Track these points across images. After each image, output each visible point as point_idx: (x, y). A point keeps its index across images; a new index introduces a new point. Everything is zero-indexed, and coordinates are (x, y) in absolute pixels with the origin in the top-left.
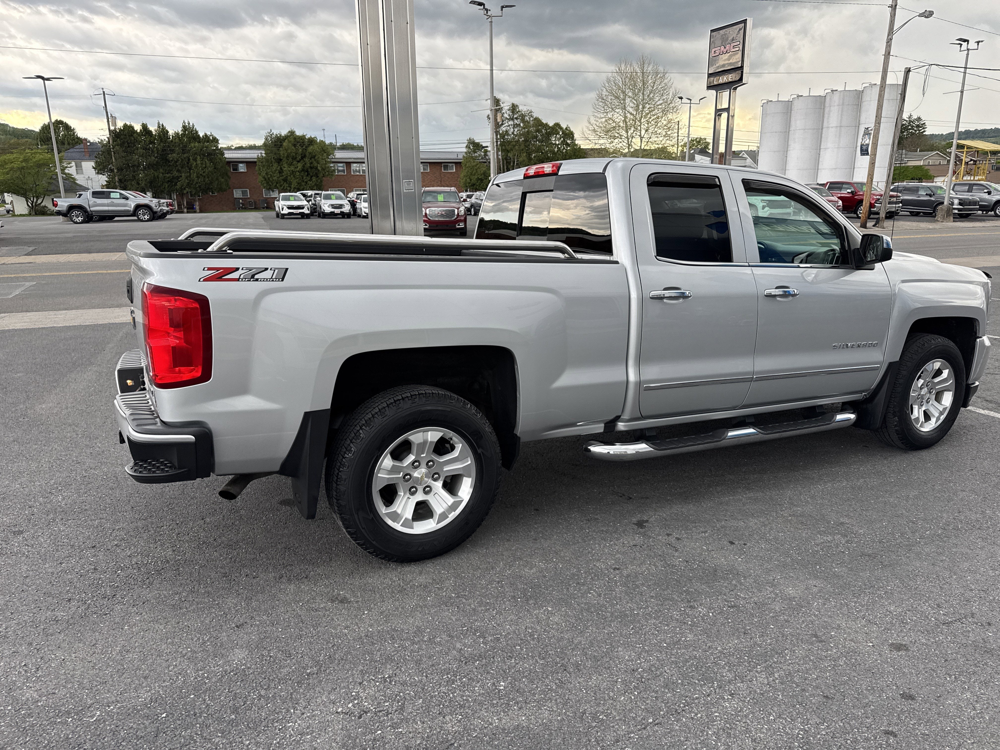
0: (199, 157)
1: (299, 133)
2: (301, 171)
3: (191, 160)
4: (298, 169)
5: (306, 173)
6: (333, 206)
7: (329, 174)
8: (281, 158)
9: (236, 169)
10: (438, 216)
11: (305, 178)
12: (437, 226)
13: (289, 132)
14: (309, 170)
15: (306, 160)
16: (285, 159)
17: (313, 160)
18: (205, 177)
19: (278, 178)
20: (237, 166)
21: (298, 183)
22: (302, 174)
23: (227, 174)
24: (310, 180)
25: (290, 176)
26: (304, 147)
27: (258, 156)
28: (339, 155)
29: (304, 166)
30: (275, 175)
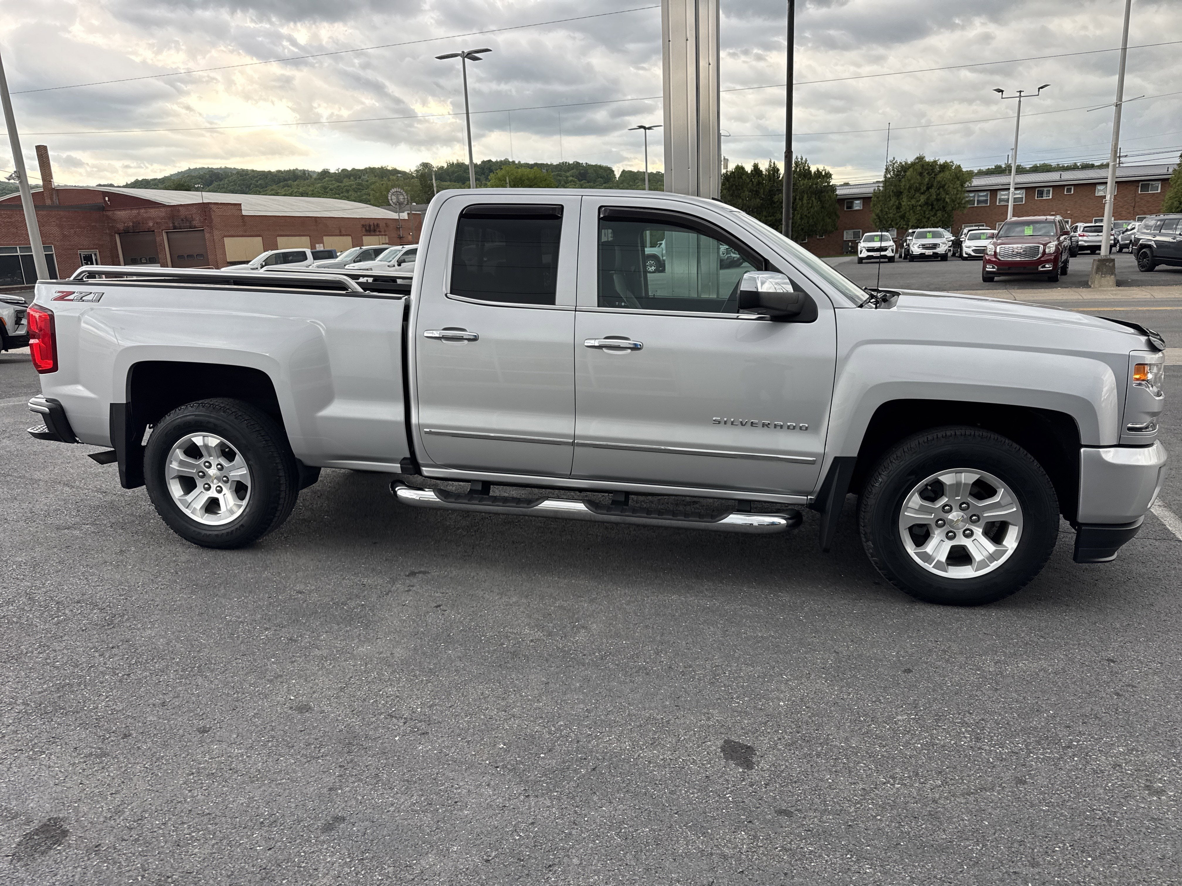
0: (806, 196)
1: (929, 159)
2: (924, 205)
3: (797, 200)
4: (920, 203)
5: (930, 207)
6: (924, 247)
7: (960, 207)
8: (902, 190)
9: (850, 207)
10: (1013, 255)
11: (927, 213)
12: (1009, 269)
13: (917, 158)
14: (935, 203)
15: (933, 191)
16: (905, 191)
17: (941, 190)
18: (809, 218)
19: (894, 214)
20: (852, 203)
21: (918, 220)
22: (924, 209)
23: (835, 213)
24: (933, 216)
25: (909, 211)
26: (933, 175)
27: (875, 190)
28: (977, 182)
29: (928, 199)
30: (891, 211)
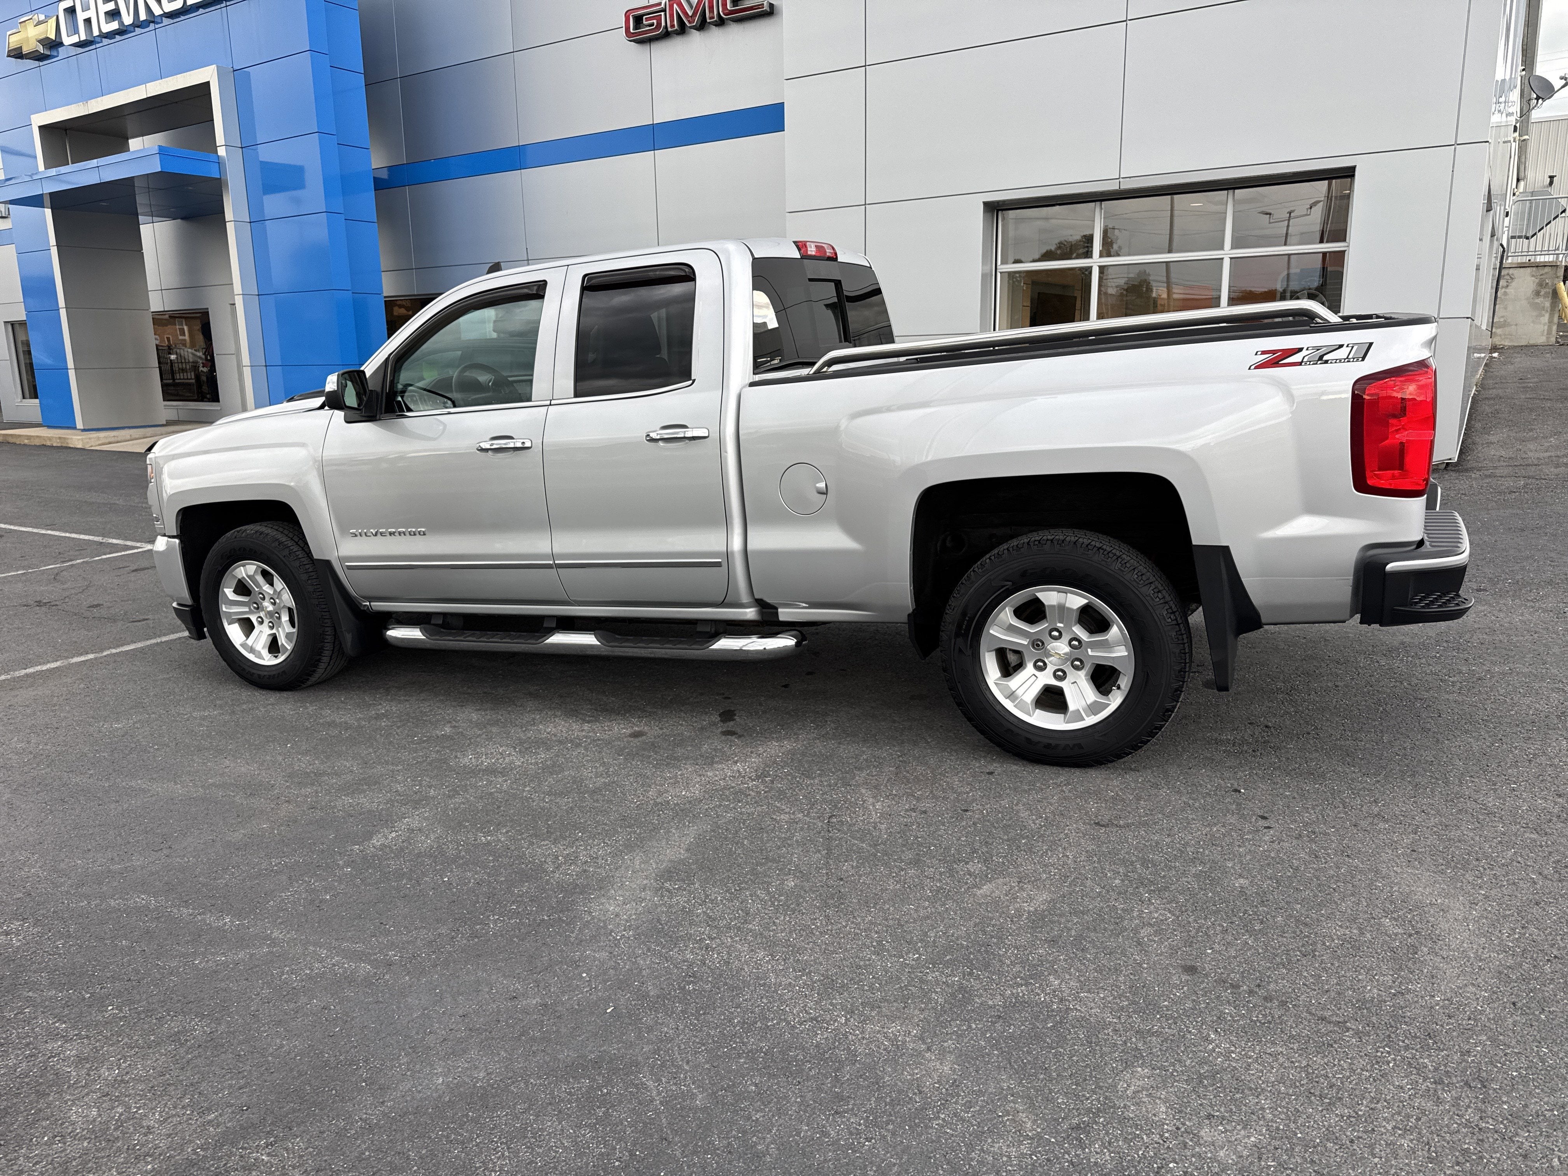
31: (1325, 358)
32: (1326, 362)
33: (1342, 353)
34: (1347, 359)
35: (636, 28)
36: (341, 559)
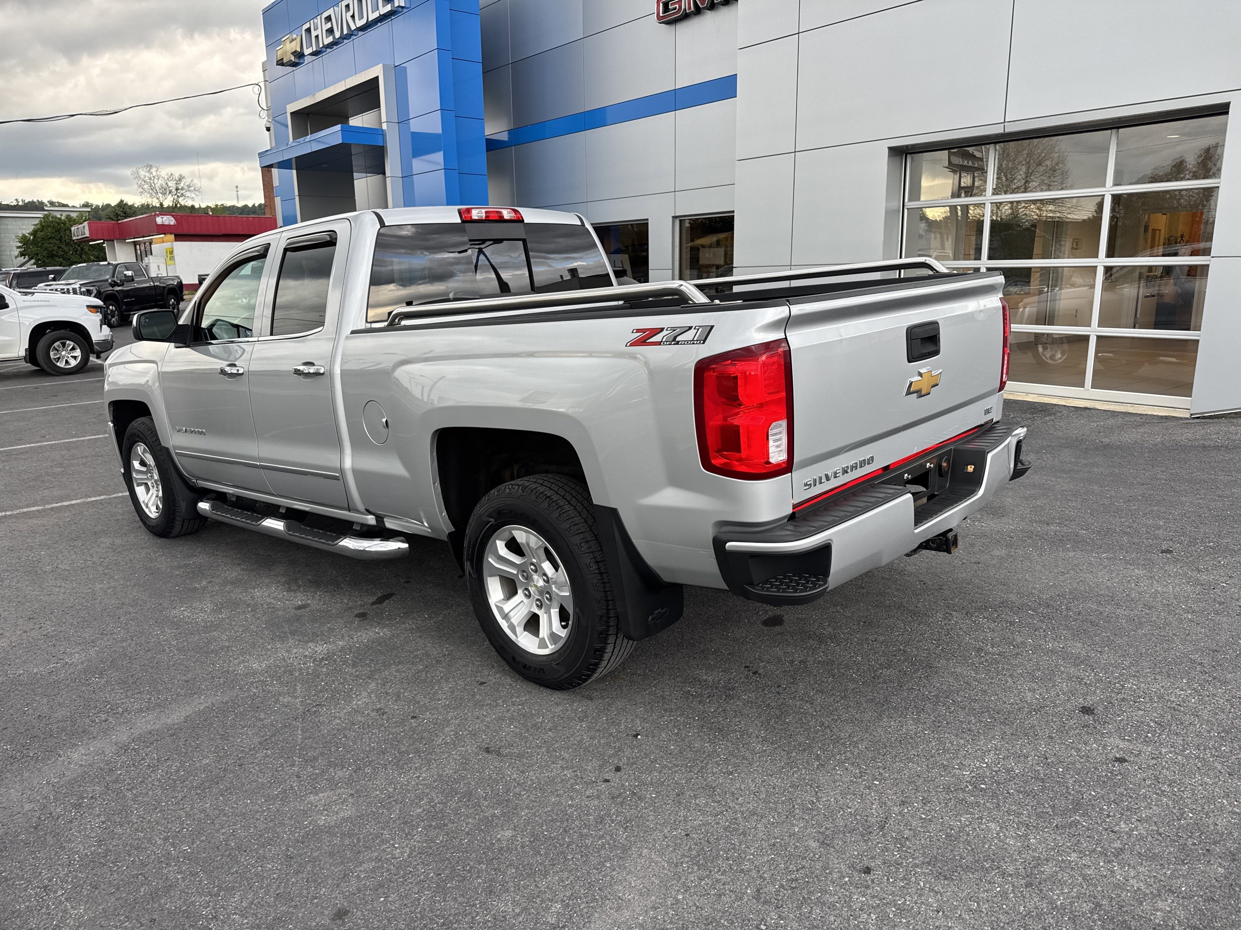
31: (678, 339)
32: (678, 343)
33: (689, 336)
34: (692, 342)
35: (664, 12)
36: (175, 448)
